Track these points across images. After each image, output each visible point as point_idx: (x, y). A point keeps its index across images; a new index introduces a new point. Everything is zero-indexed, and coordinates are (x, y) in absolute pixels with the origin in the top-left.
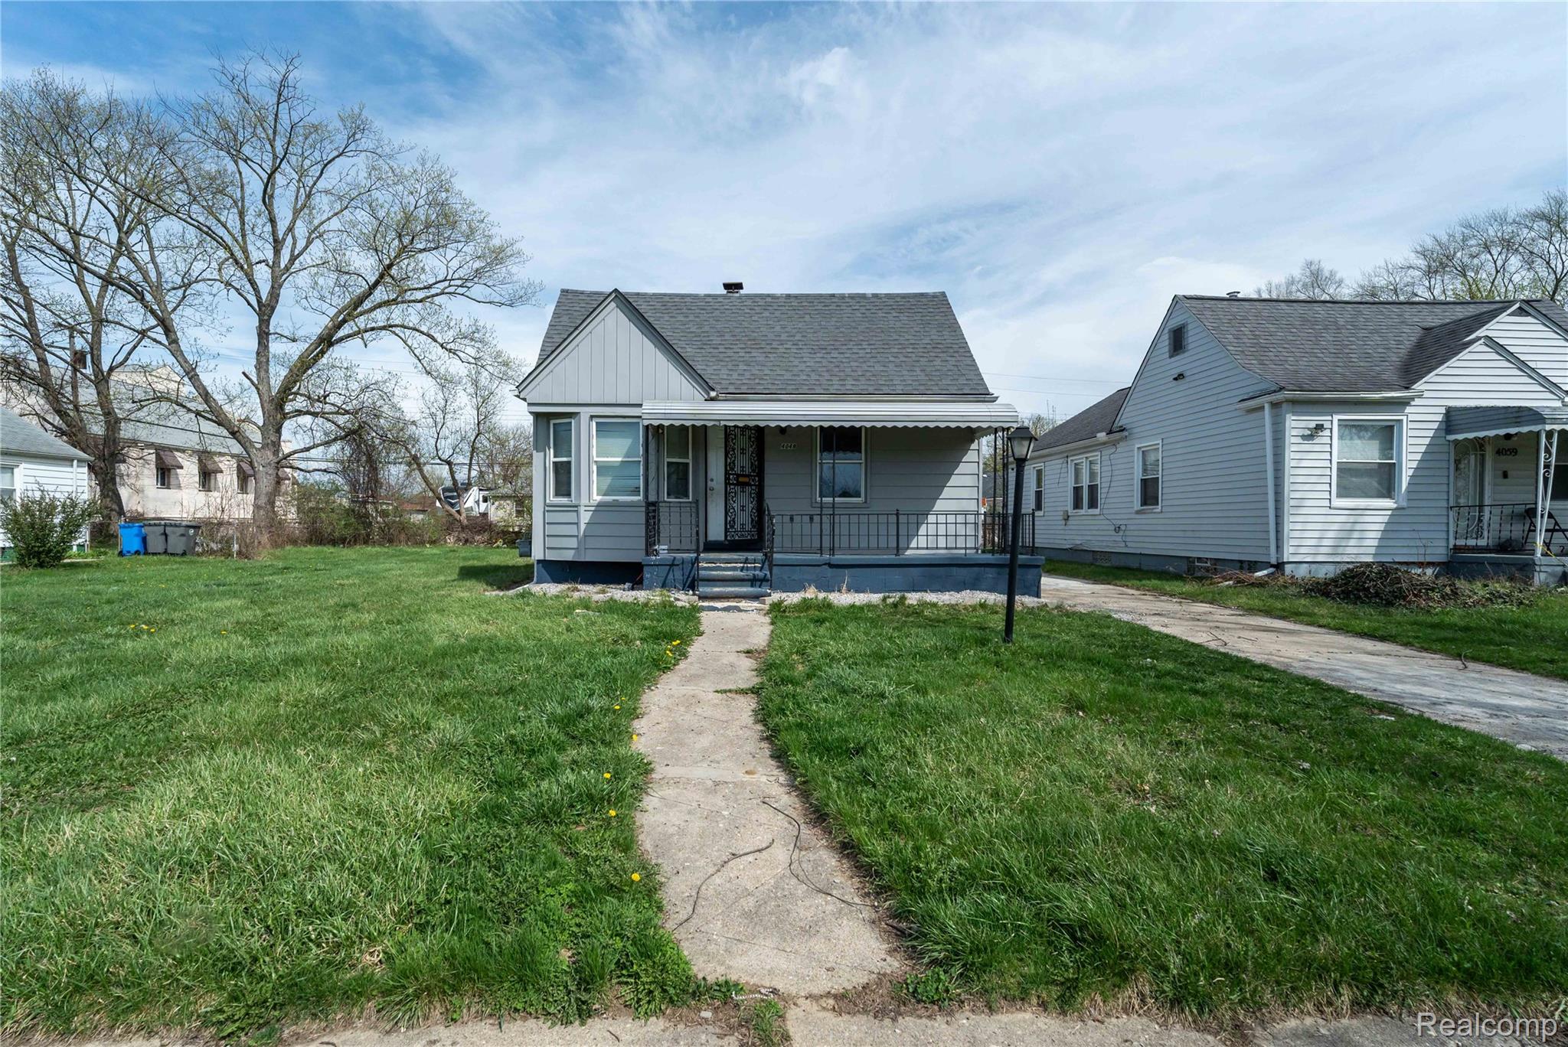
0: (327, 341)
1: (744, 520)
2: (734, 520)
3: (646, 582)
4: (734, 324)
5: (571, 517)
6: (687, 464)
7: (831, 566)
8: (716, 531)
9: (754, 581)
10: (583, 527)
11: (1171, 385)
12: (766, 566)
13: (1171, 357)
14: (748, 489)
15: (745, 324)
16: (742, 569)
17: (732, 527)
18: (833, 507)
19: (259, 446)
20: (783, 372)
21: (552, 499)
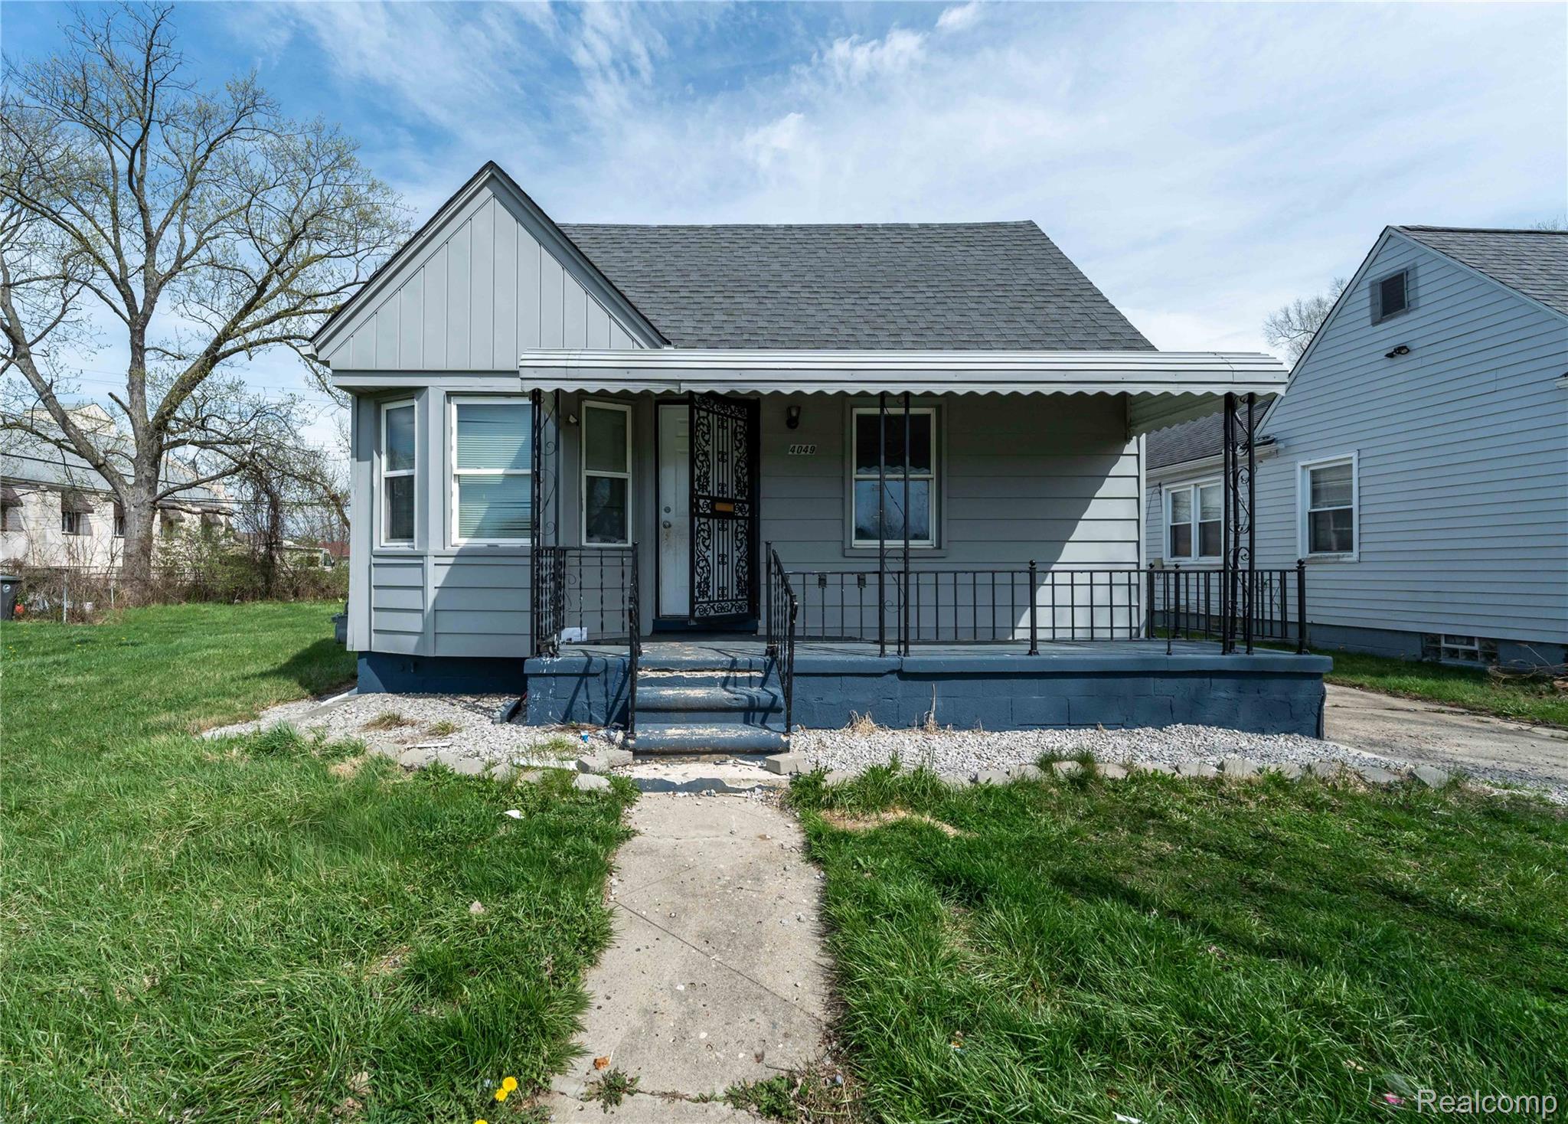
0: (212, 357)
1: (724, 579)
2: (706, 581)
3: (533, 709)
4: (706, 261)
5: (411, 576)
6: (624, 481)
7: (903, 675)
8: (675, 601)
9: (750, 712)
10: (432, 594)
11: (1380, 365)
12: (774, 675)
13: (1374, 323)
14: (732, 525)
15: (724, 261)
16: (725, 683)
17: (703, 594)
18: (906, 558)
19: (131, 481)
20: (792, 325)
21: (383, 542)
